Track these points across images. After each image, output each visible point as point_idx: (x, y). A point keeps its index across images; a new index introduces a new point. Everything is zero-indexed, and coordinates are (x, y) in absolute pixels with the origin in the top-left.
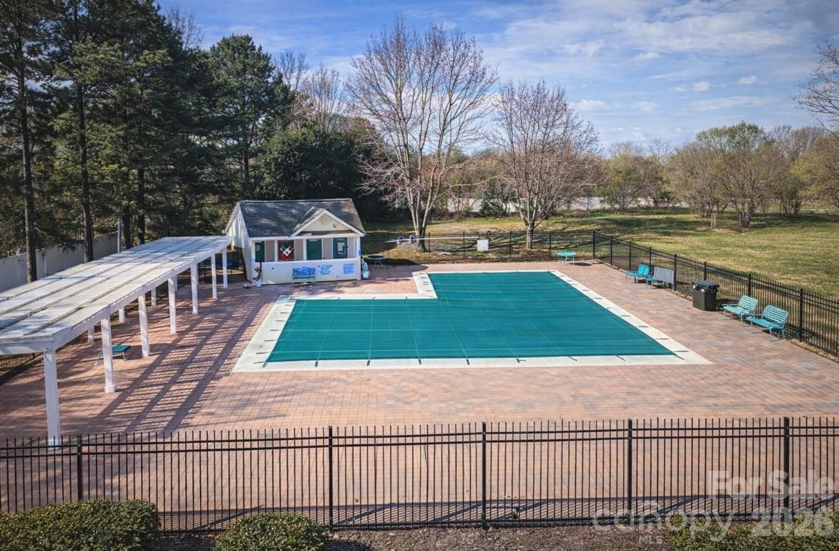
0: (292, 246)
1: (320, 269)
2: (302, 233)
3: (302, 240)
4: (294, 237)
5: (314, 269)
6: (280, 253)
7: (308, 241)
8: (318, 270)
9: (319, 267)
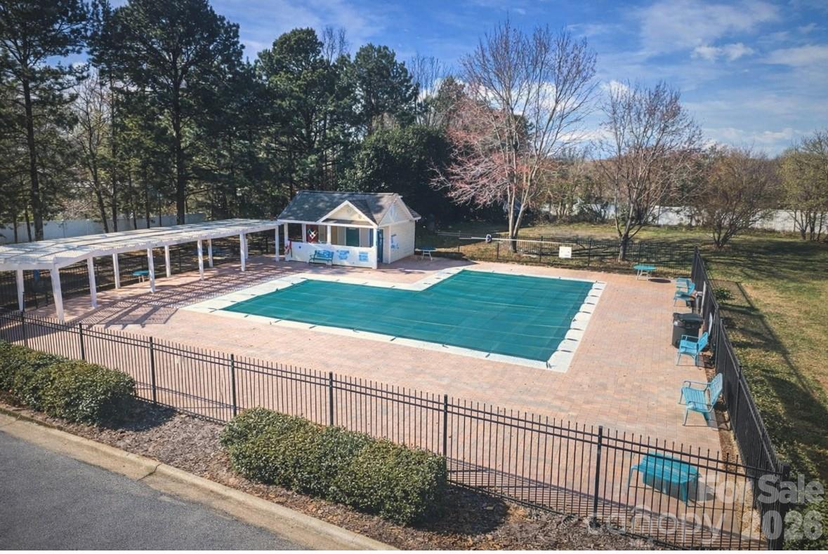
0: (317, 231)
1: (338, 254)
2: (327, 220)
3: (326, 227)
4: (320, 222)
5: (333, 253)
6: (308, 236)
7: (333, 228)
8: (336, 254)
9: (338, 251)
